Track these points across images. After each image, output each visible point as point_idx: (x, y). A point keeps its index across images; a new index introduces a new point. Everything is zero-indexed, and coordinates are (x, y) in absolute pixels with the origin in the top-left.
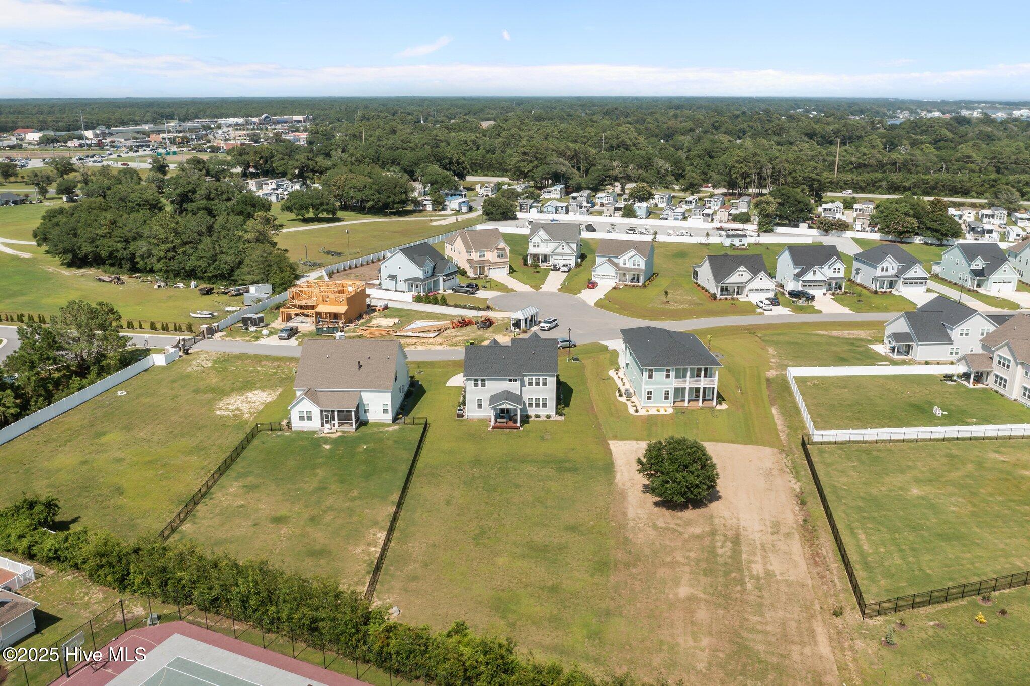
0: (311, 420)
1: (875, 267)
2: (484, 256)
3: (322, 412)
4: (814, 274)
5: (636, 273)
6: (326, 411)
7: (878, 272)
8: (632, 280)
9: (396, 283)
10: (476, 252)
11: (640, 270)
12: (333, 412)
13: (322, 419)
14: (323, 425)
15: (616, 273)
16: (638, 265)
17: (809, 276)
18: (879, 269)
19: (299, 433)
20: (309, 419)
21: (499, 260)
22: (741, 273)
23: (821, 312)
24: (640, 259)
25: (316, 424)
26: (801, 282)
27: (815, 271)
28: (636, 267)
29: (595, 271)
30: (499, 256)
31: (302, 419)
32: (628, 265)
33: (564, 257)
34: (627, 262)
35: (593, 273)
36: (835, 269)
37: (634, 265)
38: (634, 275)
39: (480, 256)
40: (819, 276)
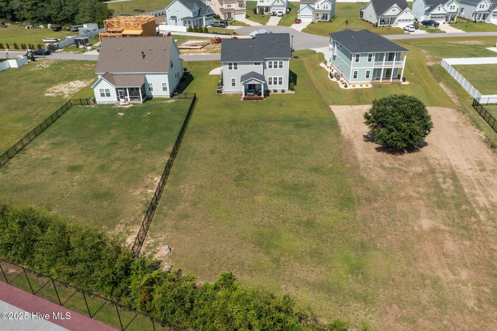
0: (110, 96)
1: (476, 6)
2: (230, 6)
3: (117, 89)
4: (439, 10)
5: (325, 13)
6: (120, 89)
7: (478, 9)
8: (323, 18)
9: (176, 22)
10: (225, 3)
11: (328, 11)
12: (125, 89)
13: (118, 95)
14: (119, 100)
15: (313, 14)
16: (327, 8)
17: (436, 11)
18: (478, 6)
19: (102, 106)
20: (108, 95)
21: (239, 8)
22: (394, 9)
23: (446, 32)
24: (328, 4)
25: (113, 98)
26: (430, 15)
27: (439, 8)
29: (299, 13)
30: (239, 6)
31: (102, 95)
32: (320, 8)
33: (279, 8)
34: (320, 6)
35: (299, 14)
36: (451, 7)
37: (324, 8)
39: (228, 6)
40: (442, 11)
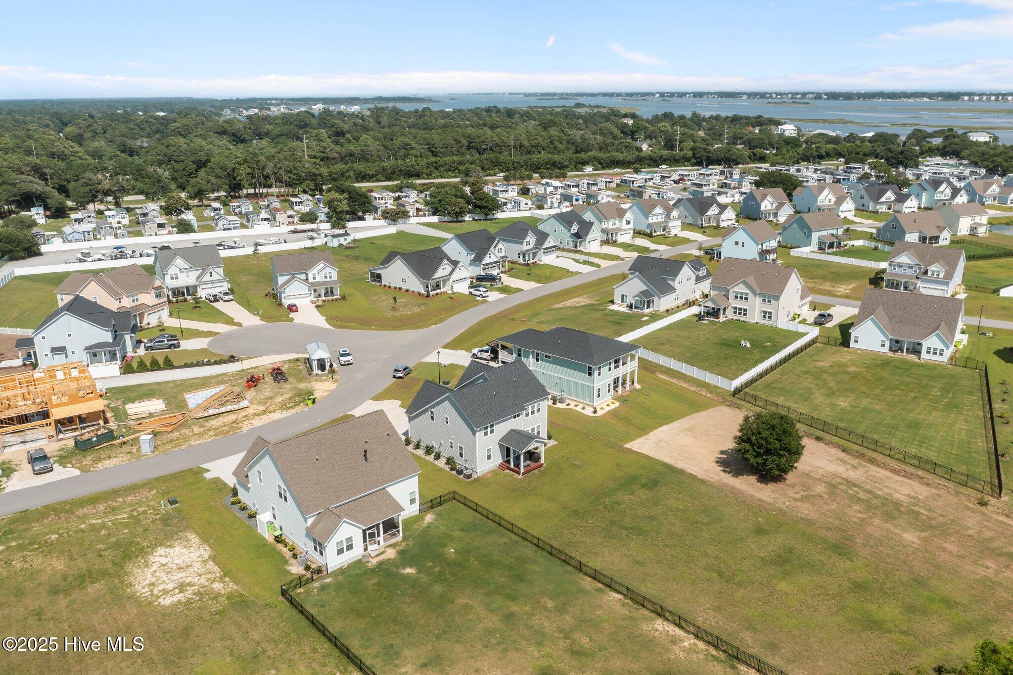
0: (352, 548)
1: (522, 243)
2: (137, 300)
3: (365, 531)
4: (489, 257)
5: (329, 286)
6: (370, 528)
7: (525, 248)
8: (326, 294)
10: (128, 297)
11: (335, 282)
12: (378, 525)
13: (365, 541)
14: (366, 549)
15: (310, 290)
16: (330, 277)
17: (486, 260)
18: (525, 244)
19: (341, 571)
20: (350, 547)
21: (157, 301)
22: (444, 267)
23: (523, 290)
24: (331, 270)
25: (357, 551)
26: (482, 266)
27: (489, 254)
28: (328, 279)
30: (157, 297)
31: (341, 552)
32: (318, 279)
33: (215, 285)
34: (317, 276)
37: (326, 277)
38: (327, 289)
39: (133, 301)
40: (493, 259)
